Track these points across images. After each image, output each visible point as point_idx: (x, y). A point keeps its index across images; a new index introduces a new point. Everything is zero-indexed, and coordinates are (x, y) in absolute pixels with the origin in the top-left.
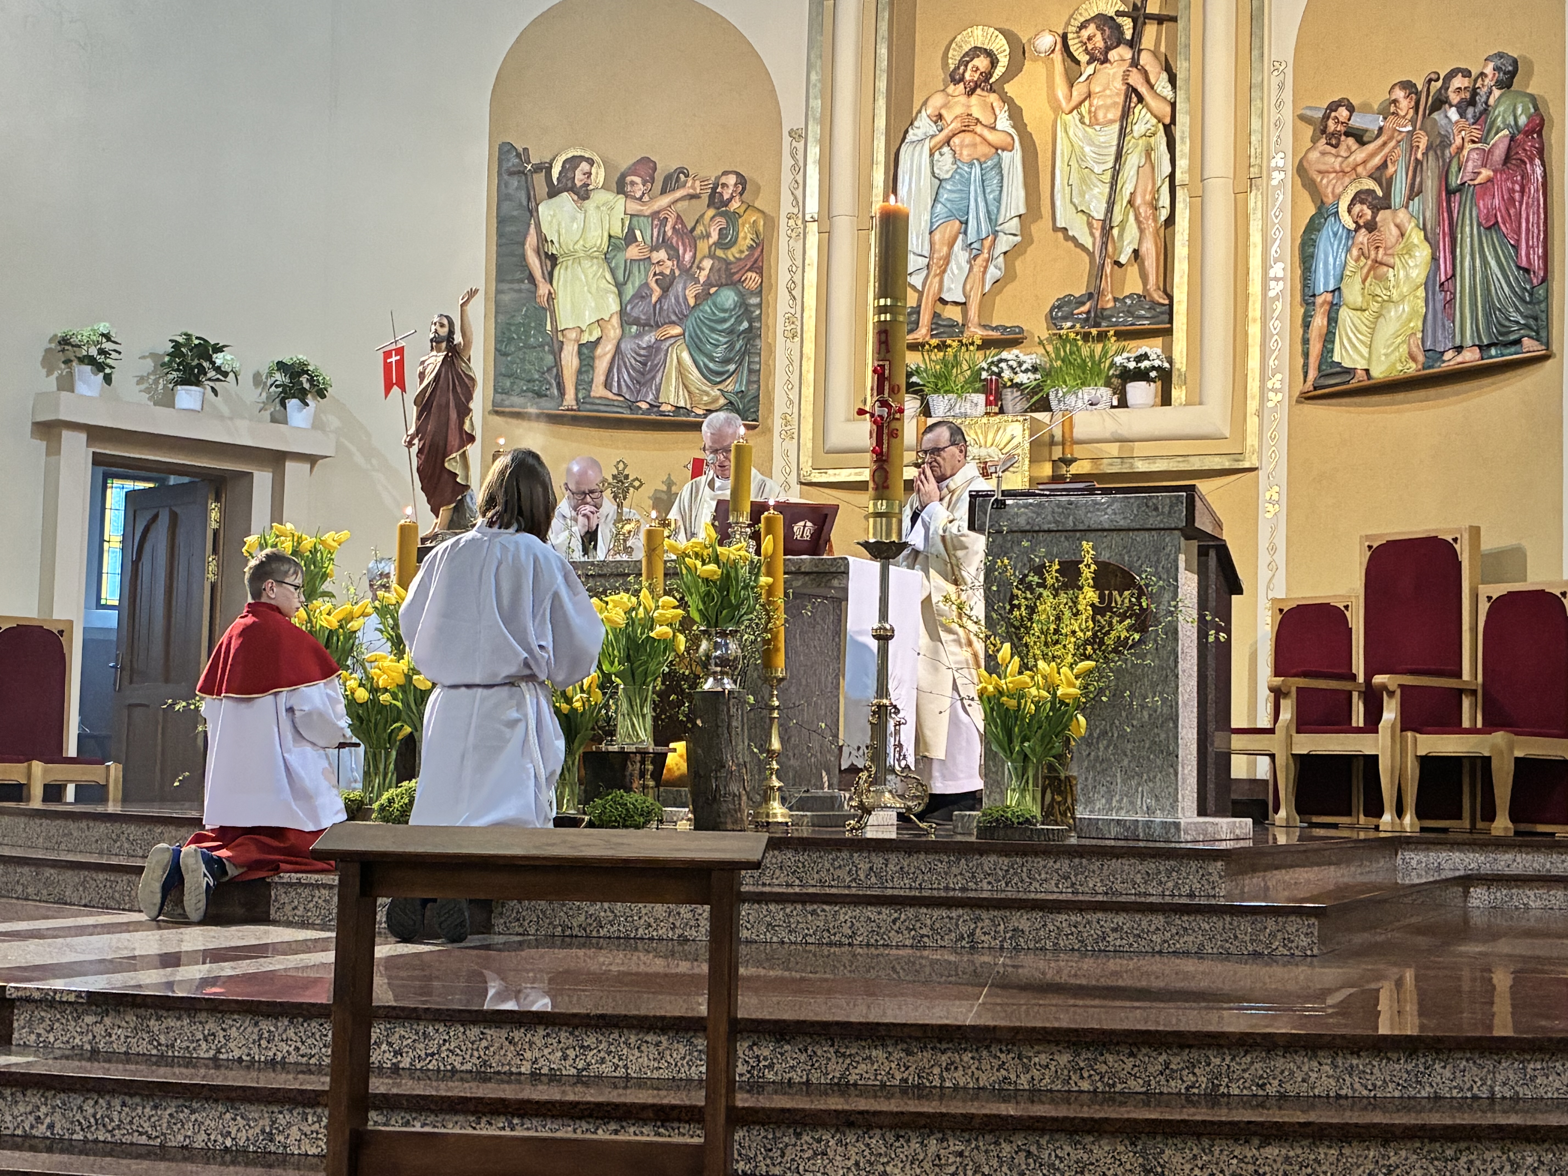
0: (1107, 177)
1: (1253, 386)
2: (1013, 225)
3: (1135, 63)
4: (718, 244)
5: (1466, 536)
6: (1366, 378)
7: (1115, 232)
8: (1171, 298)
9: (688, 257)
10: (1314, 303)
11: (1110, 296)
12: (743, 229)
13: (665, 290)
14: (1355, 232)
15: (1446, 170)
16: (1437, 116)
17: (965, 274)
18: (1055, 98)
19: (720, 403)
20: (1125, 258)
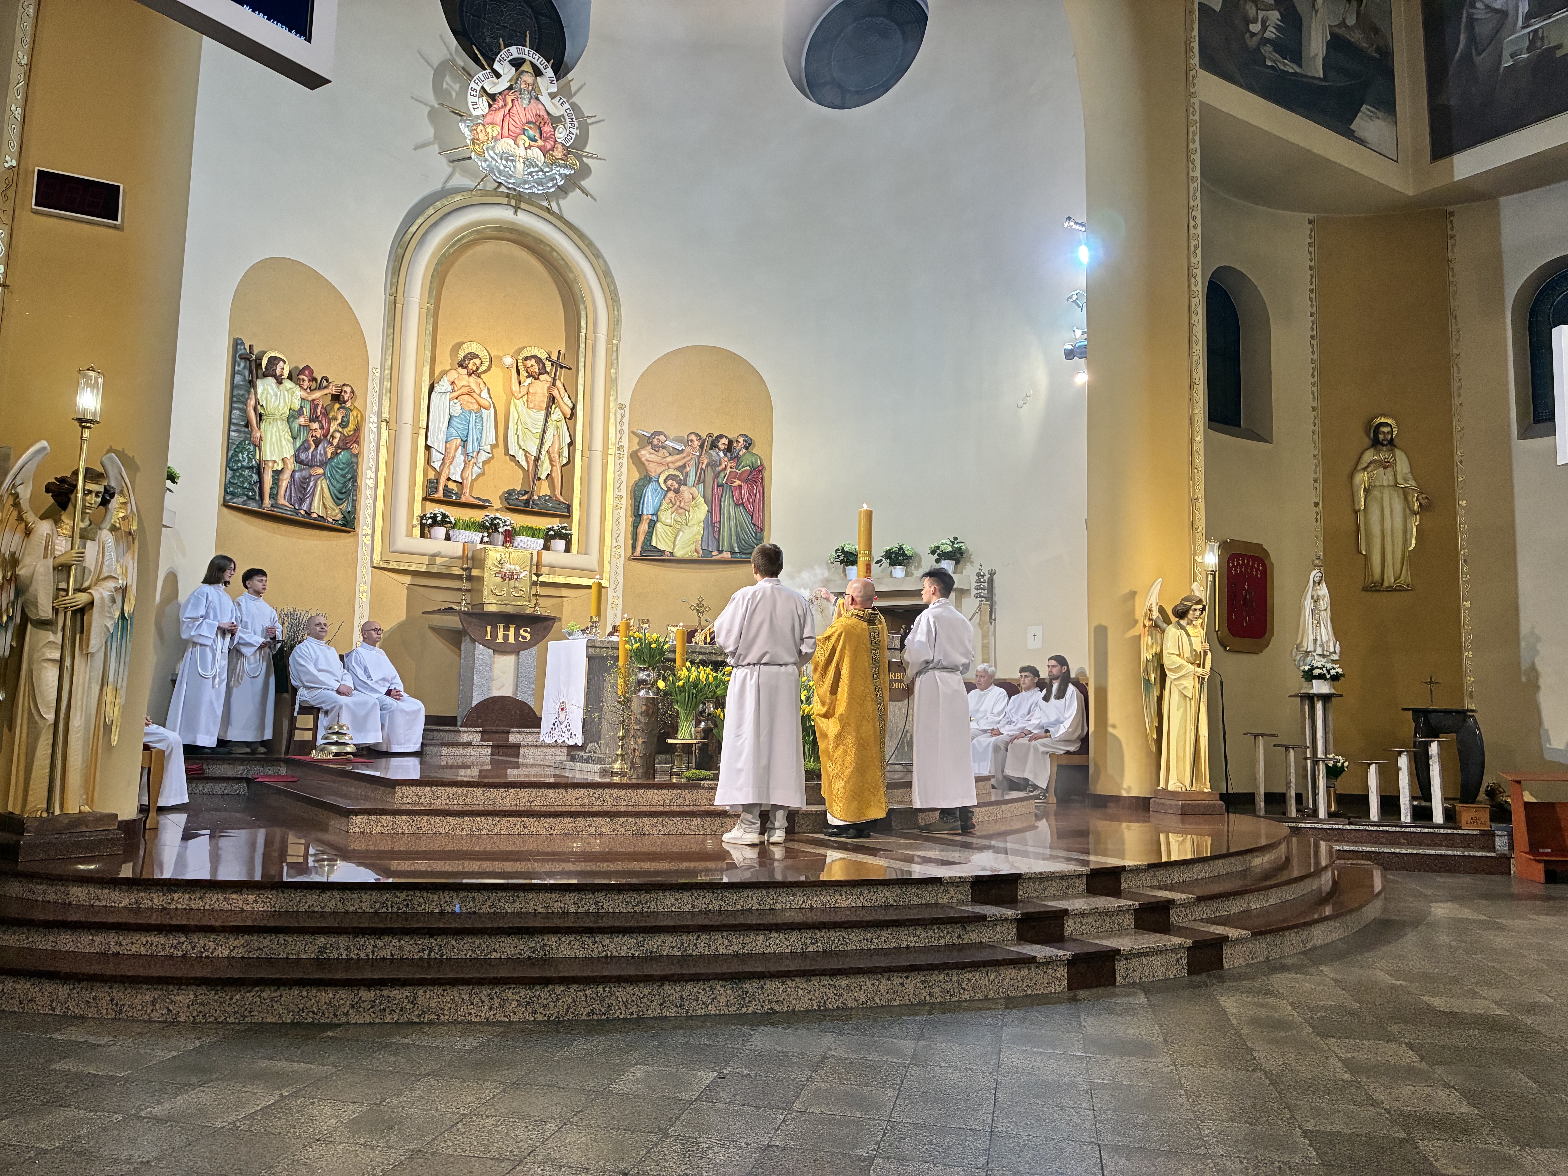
0: (538, 435)
1: (607, 549)
2: (488, 448)
3: (554, 384)
4: (340, 425)
6: (670, 556)
8: (570, 502)
9: (326, 429)
10: (641, 518)
11: (535, 494)
12: (352, 418)
13: (317, 446)
14: (667, 491)
15: (717, 476)
16: (713, 452)
17: (462, 467)
18: (511, 390)
19: (340, 516)
20: (543, 477)
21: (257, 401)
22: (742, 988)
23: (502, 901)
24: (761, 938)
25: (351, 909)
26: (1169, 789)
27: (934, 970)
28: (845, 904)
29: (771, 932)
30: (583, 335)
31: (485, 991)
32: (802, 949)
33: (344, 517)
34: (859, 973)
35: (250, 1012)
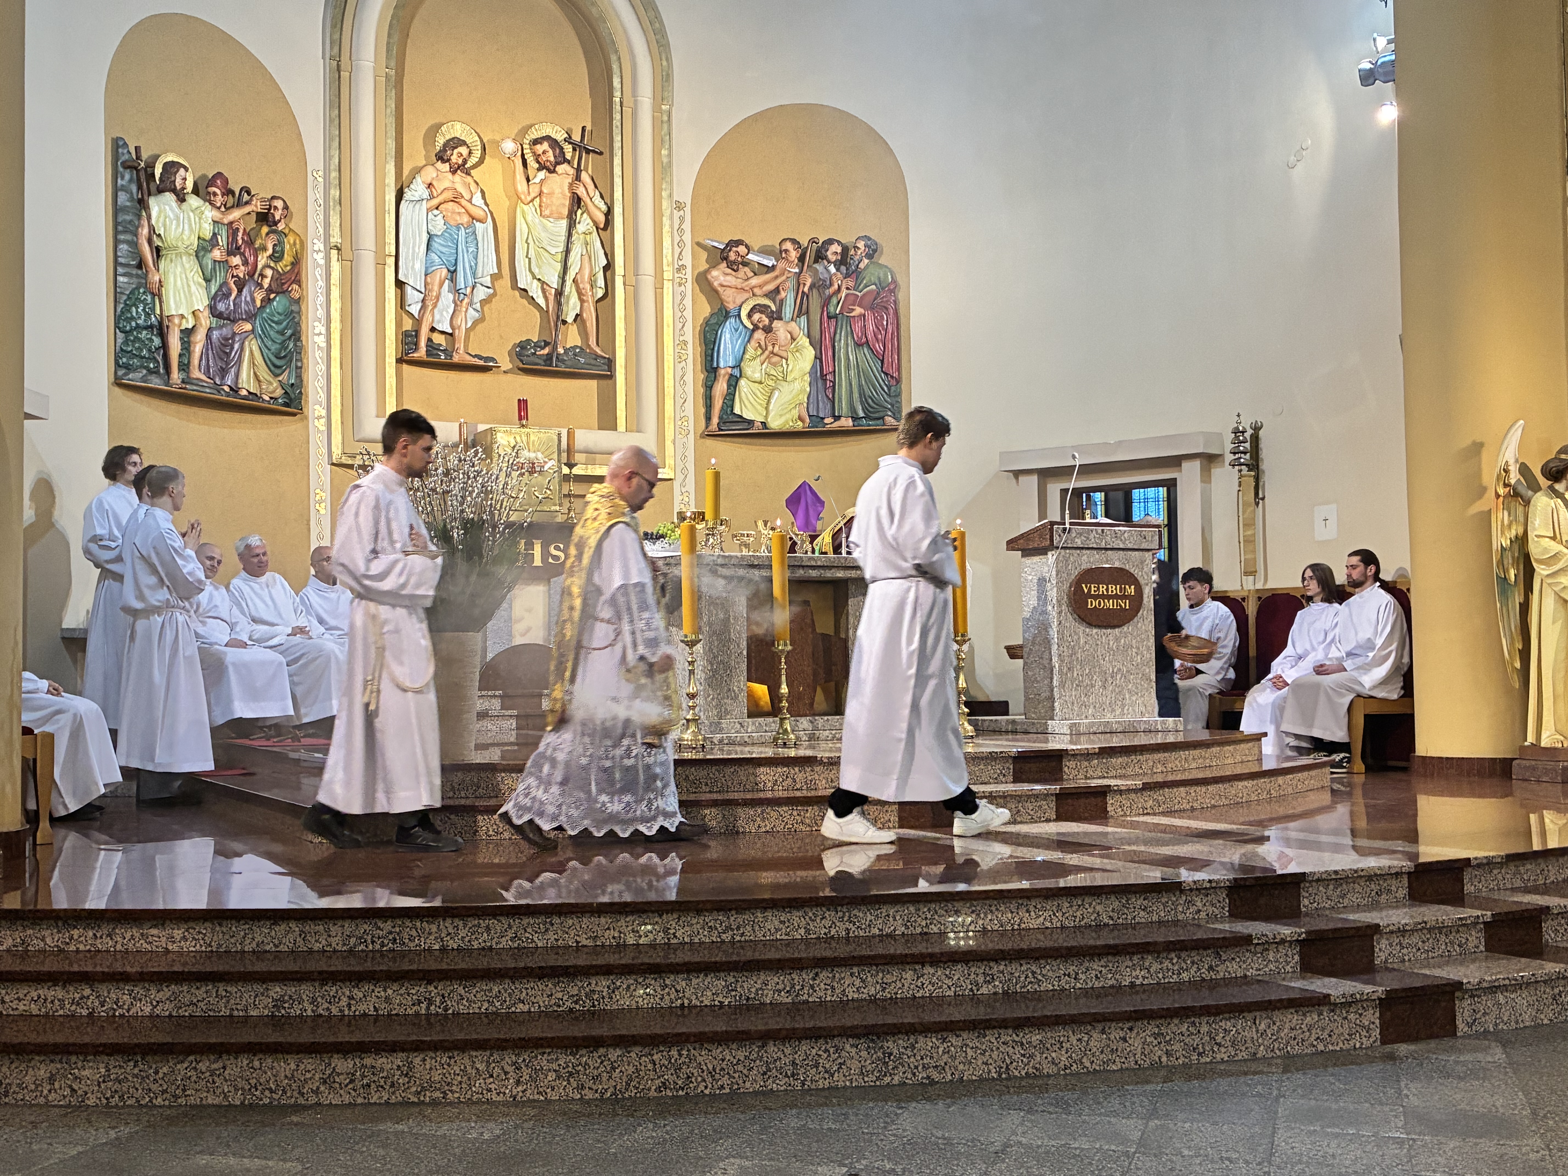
0: (559, 257)
1: (668, 422)
2: (487, 281)
3: (578, 178)
4: (271, 257)
6: (762, 427)
7: (564, 300)
8: (612, 354)
9: (252, 264)
10: (715, 374)
11: (561, 345)
12: (287, 247)
13: (240, 291)
14: (753, 331)
15: (826, 303)
16: (819, 267)
17: (451, 311)
18: (516, 191)
19: (279, 392)
20: (570, 319)
21: (152, 229)
22: (882, 1047)
23: (529, 930)
24: (909, 975)
25: (317, 947)
26: (1543, 744)
27: (1172, 1017)
28: (1034, 923)
29: (923, 966)
30: (617, 100)
31: (509, 1058)
32: (971, 990)
33: (286, 393)
34: (1057, 1024)
35: (184, 1090)
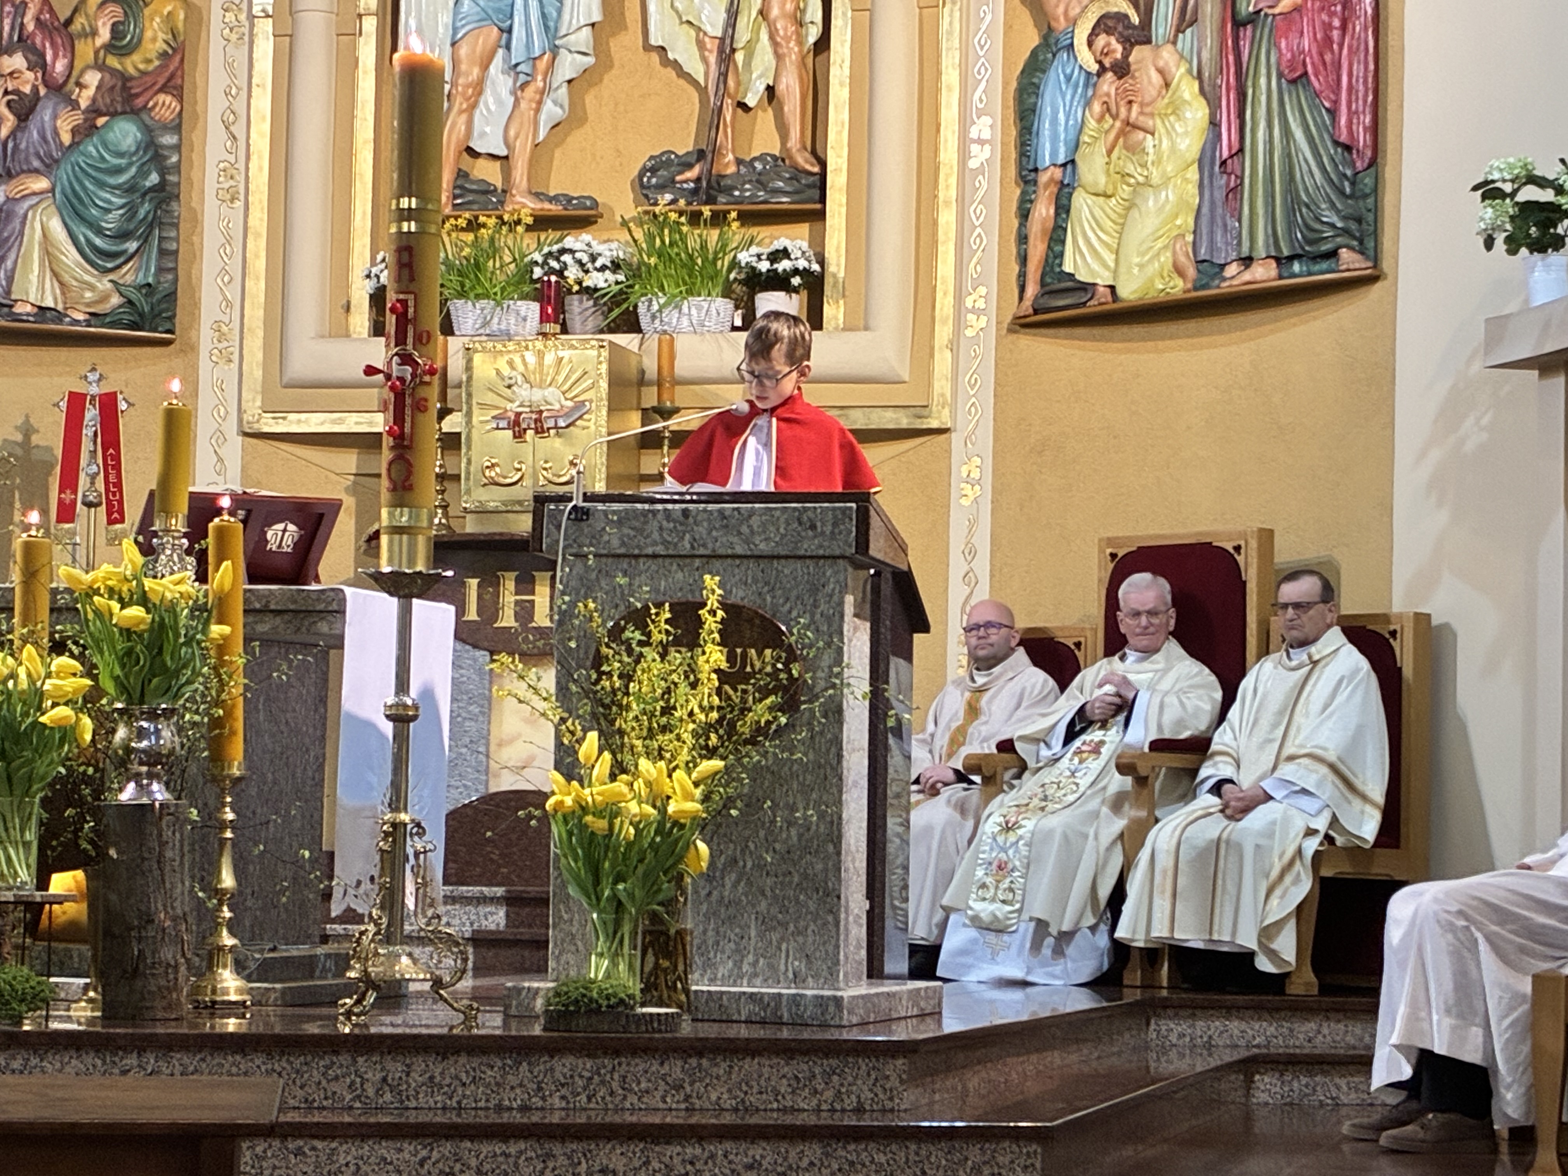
1: (945, 303)
2: (583, 39)
4: (109, 48)
5: (1254, 544)
6: (1110, 299)
7: (739, 57)
8: (823, 164)
9: (60, 66)
10: (1035, 182)
11: (730, 157)
12: (151, 24)
13: (23, 119)
14: (1098, 76)
17: (506, 111)
19: (112, 302)
20: (752, 97)
33: (129, 302)
